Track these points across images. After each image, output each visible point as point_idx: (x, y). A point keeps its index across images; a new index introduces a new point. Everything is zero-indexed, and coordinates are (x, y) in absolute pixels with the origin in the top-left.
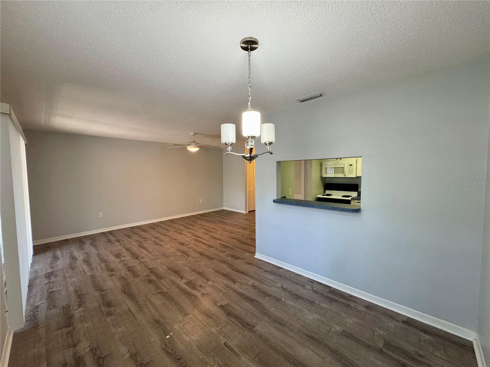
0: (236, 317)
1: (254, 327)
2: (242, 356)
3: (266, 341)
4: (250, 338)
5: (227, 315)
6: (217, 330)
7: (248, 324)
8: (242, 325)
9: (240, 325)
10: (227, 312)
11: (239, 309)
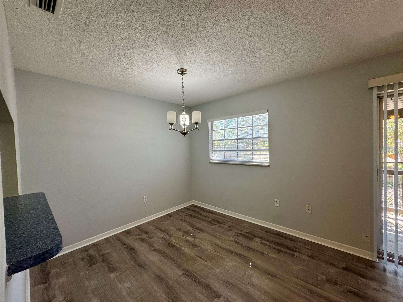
0: (199, 283)
1: (183, 273)
2: (194, 256)
3: (176, 264)
4: (188, 265)
5: (209, 284)
6: (214, 270)
7: (188, 276)
8: (194, 275)
9: (196, 275)
10: (209, 288)
11: (197, 293)
